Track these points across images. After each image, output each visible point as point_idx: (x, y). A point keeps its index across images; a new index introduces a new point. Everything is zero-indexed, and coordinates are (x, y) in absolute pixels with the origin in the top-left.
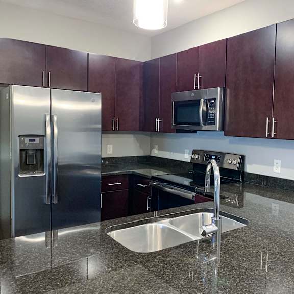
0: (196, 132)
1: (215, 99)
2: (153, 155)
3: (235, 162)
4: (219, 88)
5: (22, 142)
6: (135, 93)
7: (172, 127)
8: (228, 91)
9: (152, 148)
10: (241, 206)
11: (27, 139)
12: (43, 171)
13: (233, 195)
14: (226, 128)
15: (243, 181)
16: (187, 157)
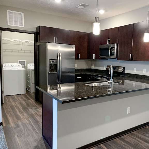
0: (108, 59)
1: (114, 47)
2: (92, 68)
3: (121, 69)
4: (116, 44)
5: (50, 62)
6: (86, 45)
7: (99, 57)
8: (119, 45)
9: (91, 65)
10: (123, 84)
11: (52, 61)
12: (56, 72)
13: (120, 81)
14: (118, 58)
15: (124, 76)
16: (105, 69)
